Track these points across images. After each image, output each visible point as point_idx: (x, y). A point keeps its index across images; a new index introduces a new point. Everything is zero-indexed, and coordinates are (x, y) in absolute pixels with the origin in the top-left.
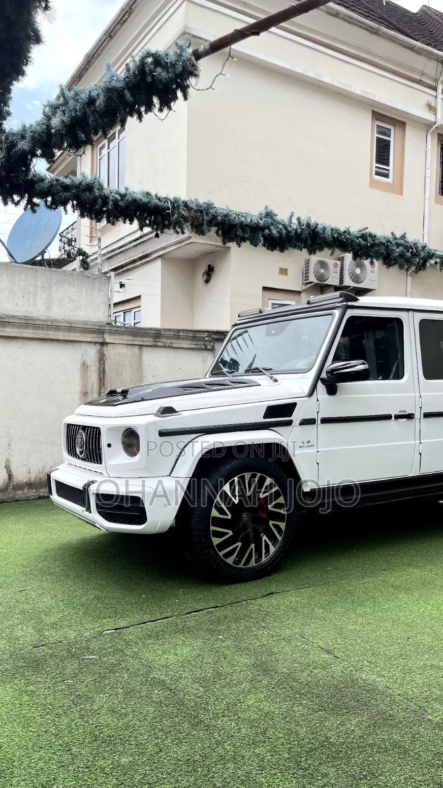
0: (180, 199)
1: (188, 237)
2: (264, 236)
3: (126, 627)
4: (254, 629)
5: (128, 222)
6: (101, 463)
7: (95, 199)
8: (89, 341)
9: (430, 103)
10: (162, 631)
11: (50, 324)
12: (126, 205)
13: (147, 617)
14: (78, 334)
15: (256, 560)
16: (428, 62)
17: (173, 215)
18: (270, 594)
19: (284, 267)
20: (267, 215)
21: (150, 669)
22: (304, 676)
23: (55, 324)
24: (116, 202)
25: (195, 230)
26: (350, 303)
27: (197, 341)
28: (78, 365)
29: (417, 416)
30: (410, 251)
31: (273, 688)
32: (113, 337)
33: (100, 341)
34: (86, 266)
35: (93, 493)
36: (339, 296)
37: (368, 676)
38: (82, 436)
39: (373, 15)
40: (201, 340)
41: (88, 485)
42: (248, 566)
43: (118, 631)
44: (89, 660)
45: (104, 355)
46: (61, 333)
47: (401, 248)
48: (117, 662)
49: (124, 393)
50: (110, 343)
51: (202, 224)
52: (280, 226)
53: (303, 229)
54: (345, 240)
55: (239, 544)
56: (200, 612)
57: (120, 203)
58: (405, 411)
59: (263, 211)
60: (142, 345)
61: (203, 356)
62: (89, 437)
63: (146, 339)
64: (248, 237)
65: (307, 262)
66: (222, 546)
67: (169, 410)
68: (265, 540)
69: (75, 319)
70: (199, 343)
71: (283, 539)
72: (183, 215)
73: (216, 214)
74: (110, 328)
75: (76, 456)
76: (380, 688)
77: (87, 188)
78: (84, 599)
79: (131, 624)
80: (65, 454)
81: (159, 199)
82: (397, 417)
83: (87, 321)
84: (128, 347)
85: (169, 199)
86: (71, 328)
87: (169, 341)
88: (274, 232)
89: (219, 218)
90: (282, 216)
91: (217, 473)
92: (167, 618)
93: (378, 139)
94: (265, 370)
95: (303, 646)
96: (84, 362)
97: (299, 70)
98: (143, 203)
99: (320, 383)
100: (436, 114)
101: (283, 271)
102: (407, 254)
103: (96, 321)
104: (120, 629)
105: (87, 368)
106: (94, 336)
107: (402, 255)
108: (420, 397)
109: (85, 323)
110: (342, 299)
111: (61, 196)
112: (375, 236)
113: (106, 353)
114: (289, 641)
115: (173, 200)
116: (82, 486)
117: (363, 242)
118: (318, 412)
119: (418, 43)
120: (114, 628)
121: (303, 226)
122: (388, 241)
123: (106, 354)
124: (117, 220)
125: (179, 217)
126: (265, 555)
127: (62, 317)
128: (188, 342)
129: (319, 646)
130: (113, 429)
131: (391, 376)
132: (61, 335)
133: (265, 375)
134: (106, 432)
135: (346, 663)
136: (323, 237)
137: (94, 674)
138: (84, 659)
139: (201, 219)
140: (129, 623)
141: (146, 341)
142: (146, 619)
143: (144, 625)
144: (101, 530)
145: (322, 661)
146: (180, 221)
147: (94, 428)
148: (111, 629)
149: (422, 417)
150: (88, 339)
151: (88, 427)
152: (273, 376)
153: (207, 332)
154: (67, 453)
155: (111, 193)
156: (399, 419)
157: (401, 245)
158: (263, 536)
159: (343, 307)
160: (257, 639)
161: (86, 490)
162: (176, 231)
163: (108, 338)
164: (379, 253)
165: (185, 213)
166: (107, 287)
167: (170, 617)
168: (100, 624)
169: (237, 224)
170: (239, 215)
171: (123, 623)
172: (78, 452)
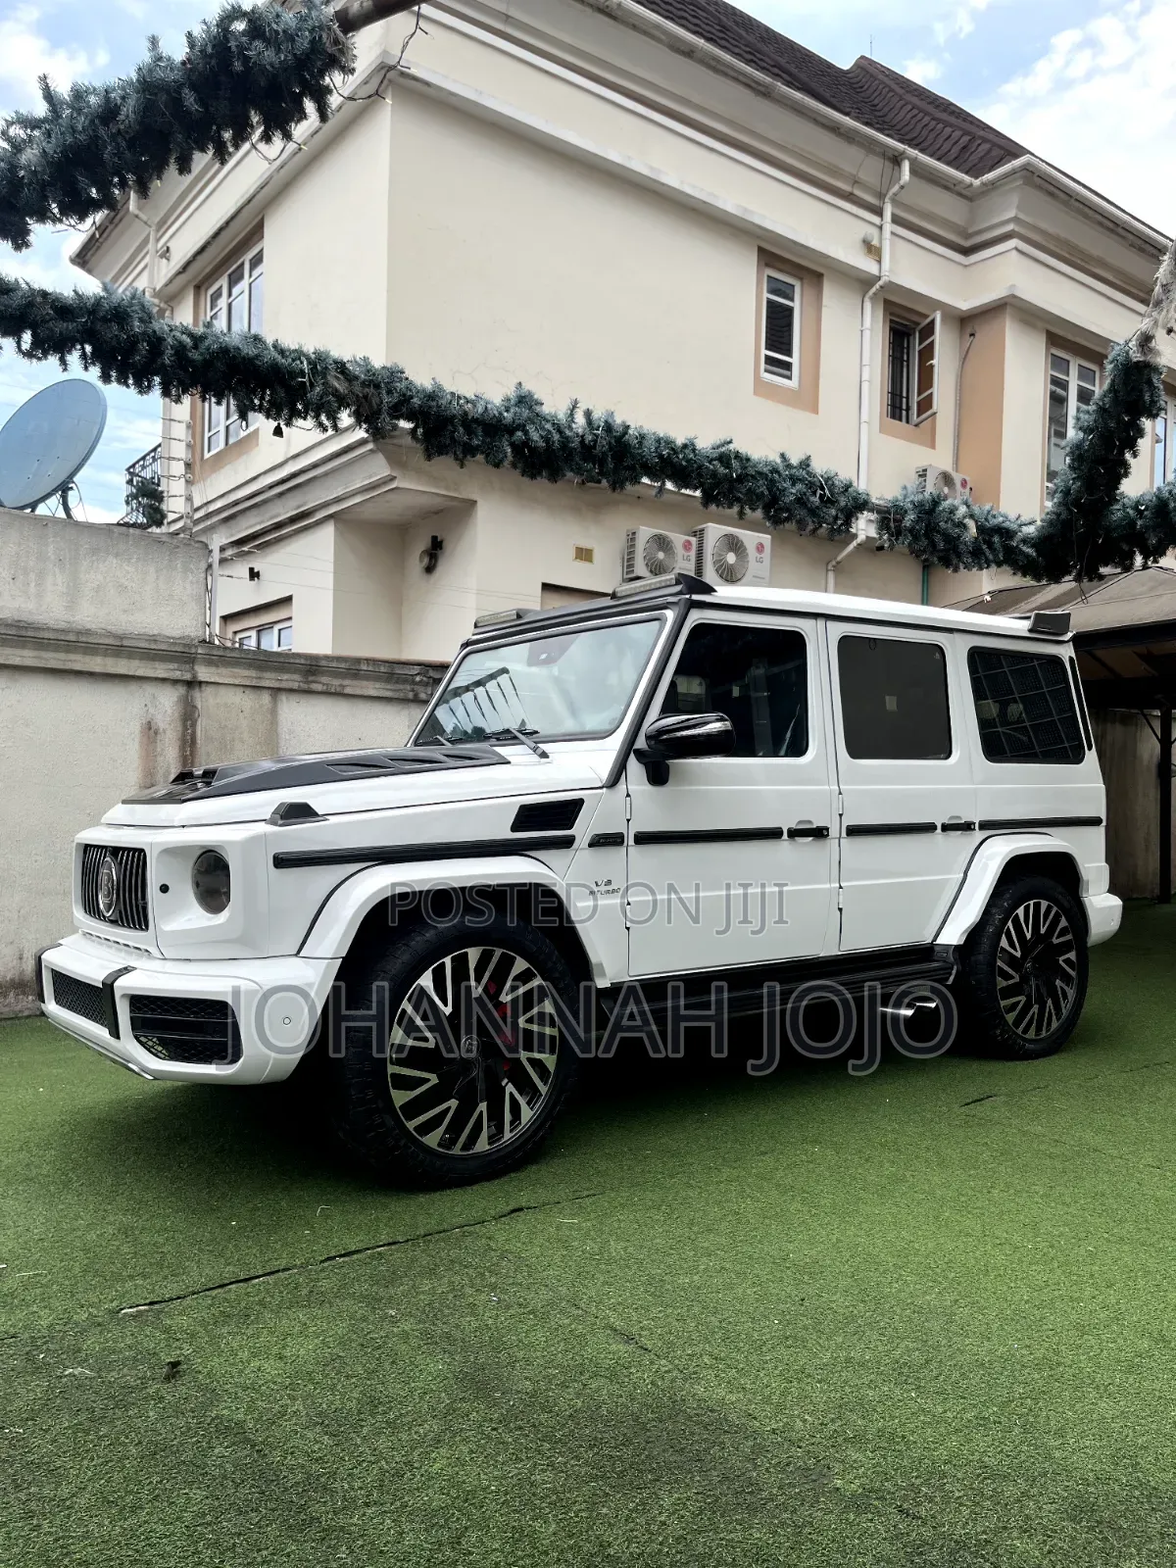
0: (328, 355)
1: (390, 477)
2: (512, 445)
3: (179, 1298)
4: (468, 1291)
5: (212, 398)
6: (147, 928)
7: (133, 342)
8: (160, 676)
9: (869, 239)
10: (261, 1303)
11: (71, 637)
12: (205, 359)
13: (229, 1271)
14: (136, 663)
15: (490, 1138)
16: (866, 159)
17: (312, 385)
18: (514, 1211)
19: (585, 544)
20: (520, 402)
21: (213, 1395)
22: (568, 1399)
23: (84, 639)
24: (180, 350)
25: (364, 426)
26: (695, 597)
27: (397, 682)
28: (136, 727)
29: (834, 832)
30: (818, 495)
31: (494, 1429)
32: (213, 669)
33: (184, 678)
35: (124, 996)
36: (674, 582)
37: (711, 1389)
38: (110, 871)
39: (761, 60)
40: (405, 681)
41: (115, 975)
42: (471, 1152)
43: (156, 1306)
44: (73, 1379)
45: (194, 707)
46: (99, 660)
47: (799, 486)
48: (139, 1382)
49: (210, 775)
50: (207, 682)
51: (379, 412)
52: (548, 426)
53: (597, 436)
54: (684, 463)
55: (453, 1103)
56: (355, 1256)
57: (190, 354)
58: (810, 822)
59: (511, 392)
60: (279, 690)
61: (409, 714)
62: (123, 871)
63: (286, 677)
64: (478, 445)
65: (631, 536)
66: (413, 1108)
67: (299, 812)
68: (511, 1094)
69: (132, 629)
70: (401, 687)
71: (550, 1093)
72: (336, 390)
73: (409, 393)
74: (209, 652)
75: (99, 916)
76: (732, 1417)
77: (113, 315)
79: (191, 1289)
80: (79, 914)
81: (282, 352)
82: (794, 834)
83: (159, 635)
84: (248, 691)
85: (304, 355)
86: (119, 647)
87: (337, 682)
88: (535, 436)
89: (417, 401)
90: (554, 405)
92: (278, 1271)
93: (770, 303)
94: (523, 734)
95: (573, 1326)
96: (149, 722)
97: (614, 155)
98: (244, 357)
99: (632, 760)
100: (879, 262)
101: (584, 554)
102: (812, 499)
103: (178, 636)
104: (161, 1302)
105: (156, 734)
106: (172, 666)
107: (801, 501)
108: (840, 793)
109: (153, 639)
110: (678, 588)
111: (52, 330)
112: (748, 460)
113: (198, 703)
114: (545, 1317)
115: (313, 356)
116: (103, 979)
117: (722, 470)
118: (628, 820)
119: (848, 118)
120: (148, 1301)
121: (598, 430)
122: (775, 471)
123: (199, 707)
124: (185, 391)
125: (325, 394)
126: (511, 1124)
127: (103, 626)
128: (378, 685)
129: (608, 1326)
130: (173, 852)
131: (783, 752)
132: (96, 664)
133: (523, 743)
134: (157, 861)
135: (663, 1362)
136: (639, 454)
137: (78, 1411)
138: (61, 1377)
139: (375, 401)
140: (188, 1287)
141: (287, 680)
142: (227, 1276)
143: (220, 1290)
144: (142, 1076)
145: (611, 1359)
146: (329, 402)
147: (135, 850)
148: (143, 1302)
149: (844, 834)
150: (158, 672)
151: (124, 849)
152: (540, 745)
153: (419, 664)
154: (82, 911)
155: (171, 330)
156: (796, 838)
157: (800, 480)
158: (507, 1084)
159: (682, 604)
160: (473, 1314)
161: (108, 987)
162: (320, 425)
163: (203, 673)
164: (757, 495)
165: (340, 386)
166: (204, 565)
167: (284, 1270)
168: (117, 1291)
169: (454, 416)
170: (459, 397)
171: (171, 1289)
172: (101, 906)
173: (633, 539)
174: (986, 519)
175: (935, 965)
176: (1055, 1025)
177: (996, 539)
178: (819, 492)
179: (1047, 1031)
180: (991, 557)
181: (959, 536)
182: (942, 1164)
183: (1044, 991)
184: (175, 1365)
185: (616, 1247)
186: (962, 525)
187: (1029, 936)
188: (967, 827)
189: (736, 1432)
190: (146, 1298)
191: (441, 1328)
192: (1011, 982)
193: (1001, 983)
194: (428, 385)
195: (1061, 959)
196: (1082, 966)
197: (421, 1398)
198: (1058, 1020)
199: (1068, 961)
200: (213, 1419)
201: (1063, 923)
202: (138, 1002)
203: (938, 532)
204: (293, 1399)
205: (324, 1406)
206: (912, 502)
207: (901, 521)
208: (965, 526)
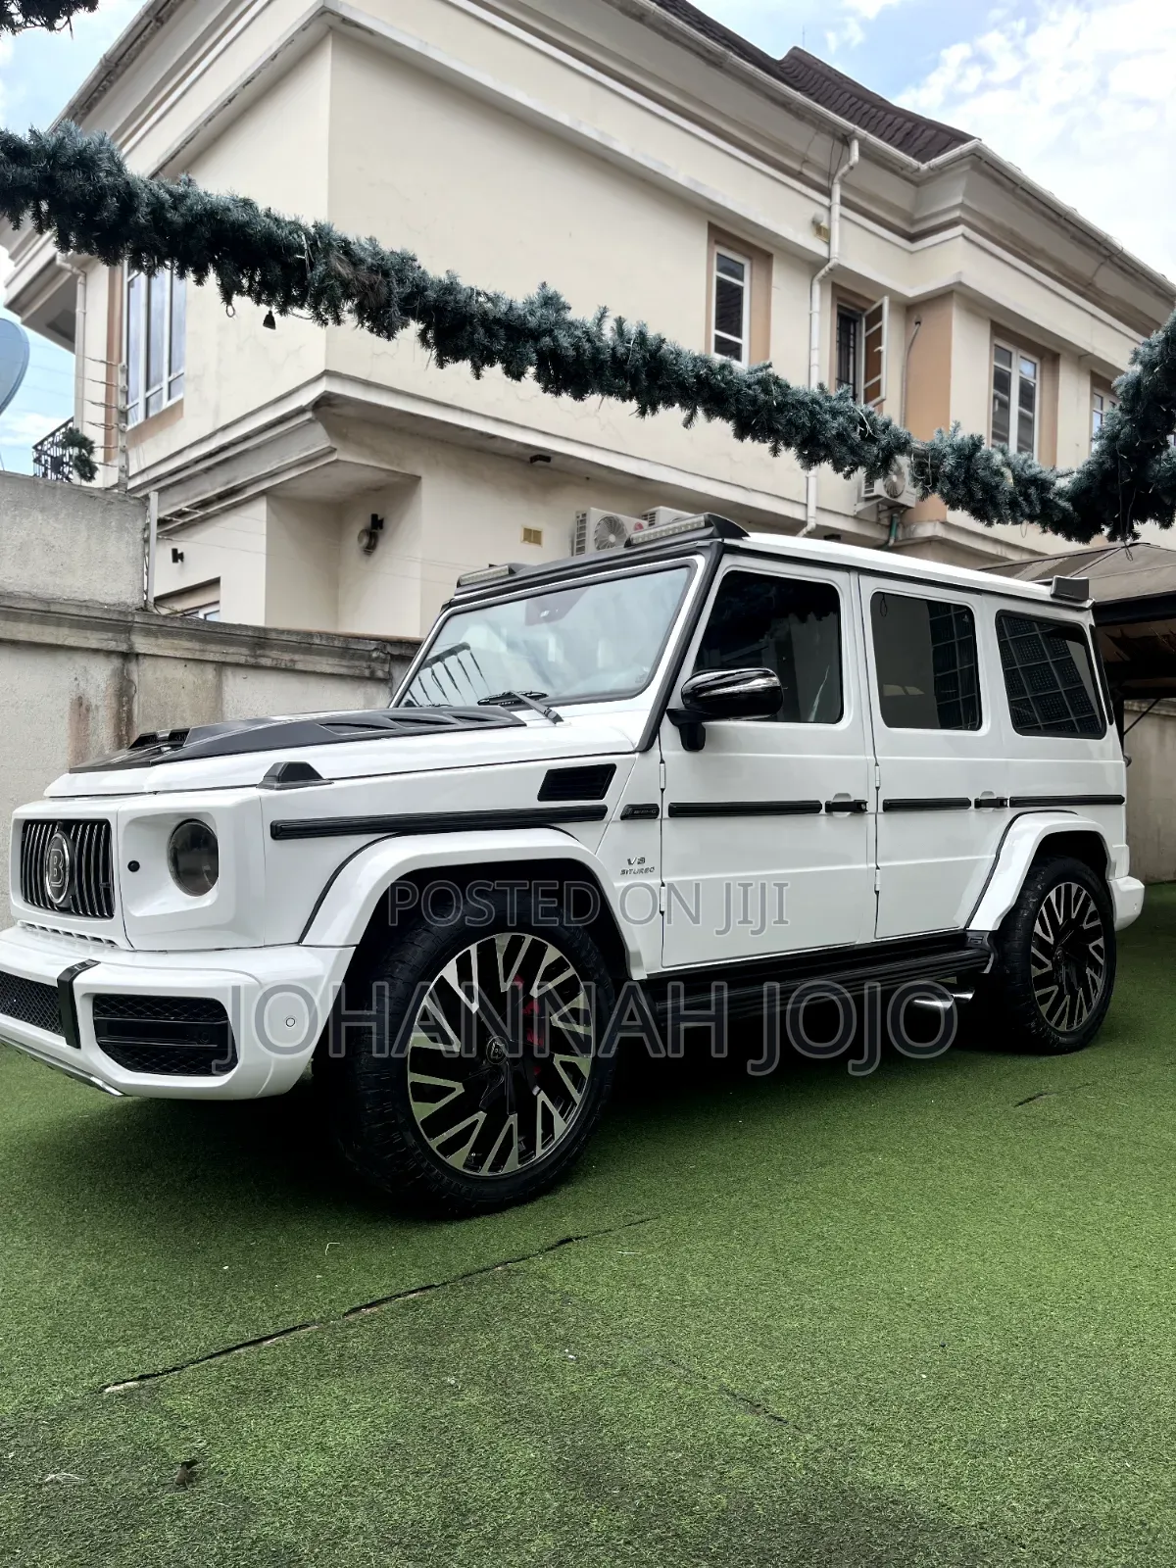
0: (330, 230)
1: (329, 450)
2: (539, 353)
3: (175, 1369)
4: (536, 1347)
5: (191, 277)
6: (111, 916)
7: (101, 194)
8: (94, 646)
9: (819, 219)
10: (281, 1373)
12: (186, 223)
13: (234, 1332)
14: (65, 631)
15: (521, 1154)
16: (816, 137)
17: (312, 266)
18: (562, 1242)
19: (533, 526)
20: (545, 304)
21: (248, 1510)
22: (706, 1496)
23: (6, 603)
24: (157, 208)
25: (367, 324)
27: (352, 659)
28: (65, 704)
29: (871, 807)
30: (858, 431)
31: (628, 1543)
32: (152, 640)
33: (120, 649)
34: (87, 469)
35: (86, 995)
36: (703, 524)
37: (881, 1472)
38: (60, 850)
39: (711, 31)
40: (361, 657)
41: (72, 972)
42: (501, 1172)
43: (148, 1382)
44: (57, 1487)
45: (130, 682)
46: (22, 626)
47: (840, 420)
48: (145, 1489)
49: (178, 737)
50: (145, 655)
51: (388, 304)
52: (578, 333)
53: (628, 349)
54: (723, 385)
55: (481, 1116)
56: (385, 1307)
57: (169, 215)
58: (847, 795)
59: (533, 292)
60: (224, 664)
61: (365, 693)
62: (78, 849)
63: (232, 650)
64: (498, 354)
65: (581, 518)
66: (435, 1124)
67: (300, 774)
68: (543, 1103)
69: (59, 594)
70: (357, 663)
71: (586, 1100)
72: (340, 274)
73: (423, 284)
74: (146, 620)
75: (45, 904)
76: (923, 1509)
77: (77, 161)
78: (52, 1290)
79: (189, 1357)
80: (17, 902)
81: (277, 222)
82: (832, 808)
83: (91, 600)
84: (190, 665)
85: (302, 227)
86: (47, 613)
87: (287, 657)
88: (565, 341)
89: (431, 294)
90: (581, 313)
91: (424, 934)
92: (294, 1329)
93: (720, 282)
94: (531, 697)
96: (80, 698)
98: (233, 222)
99: (666, 719)
100: (829, 244)
101: (532, 536)
102: (853, 435)
103: (112, 602)
104: (154, 1375)
105: (88, 710)
106: (105, 635)
107: (842, 437)
108: (877, 765)
109: (83, 604)
110: (710, 530)
112: (788, 387)
113: (135, 677)
114: (638, 1380)
115: (312, 230)
116: (56, 977)
117: (762, 397)
118: (663, 790)
119: (798, 93)
120: (136, 1375)
121: (629, 343)
122: (814, 401)
123: (136, 681)
124: (161, 263)
125: (327, 275)
126: (543, 1138)
127: (26, 589)
128: (331, 661)
129: (723, 1389)
130: (145, 822)
132: (21, 631)
133: (529, 707)
134: (125, 832)
135: (808, 1437)
136: (675, 372)
137: (70, 1535)
138: (41, 1485)
139: (384, 290)
140: (184, 1354)
141: (233, 654)
142: (233, 1339)
143: (223, 1358)
144: (108, 1092)
145: (743, 1436)
146: (332, 286)
147: (93, 822)
148: (130, 1376)
149: (881, 810)
150: (90, 642)
151: (77, 822)
152: (553, 709)
153: (376, 639)
154: (21, 899)
155: (146, 186)
156: (834, 813)
157: (840, 413)
158: (539, 1093)
159: (714, 547)
160: (552, 1379)
161: (66, 985)
162: (318, 317)
163: (141, 644)
164: (797, 428)
165: (345, 270)
166: (140, 525)
167: (301, 1327)
168: (95, 1362)
169: (472, 316)
170: (478, 294)
171: (164, 1358)
172: (50, 892)
173: (583, 521)
174: (1022, 469)
175: (968, 953)
176: (1086, 1015)
177: (1032, 491)
178: (859, 428)
179: (1078, 1023)
180: (1027, 510)
181: (997, 487)
182: (1026, 1171)
183: (1074, 980)
184: (189, 1464)
185: (697, 1285)
186: (998, 473)
187: (1061, 921)
188: (999, 803)
189: (935, 1531)
190: (134, 1371)
191: (517, 1401)
192: (1044, 970)
193: (1036, 972)
194: (443, 277)
195: (1091, 946)
196: (1110, 953)
197: (521, 1502)
198: (1088, 1010)
199: (1097, 948)
200: (254, 1542)
201: (1092, 907)
202: (106, 1004)
203: (976, 480)
204: (353, 1508)
205: (396, 1517)
206: (951, 446)
207: (938, 467)
208: (1002, 474)
